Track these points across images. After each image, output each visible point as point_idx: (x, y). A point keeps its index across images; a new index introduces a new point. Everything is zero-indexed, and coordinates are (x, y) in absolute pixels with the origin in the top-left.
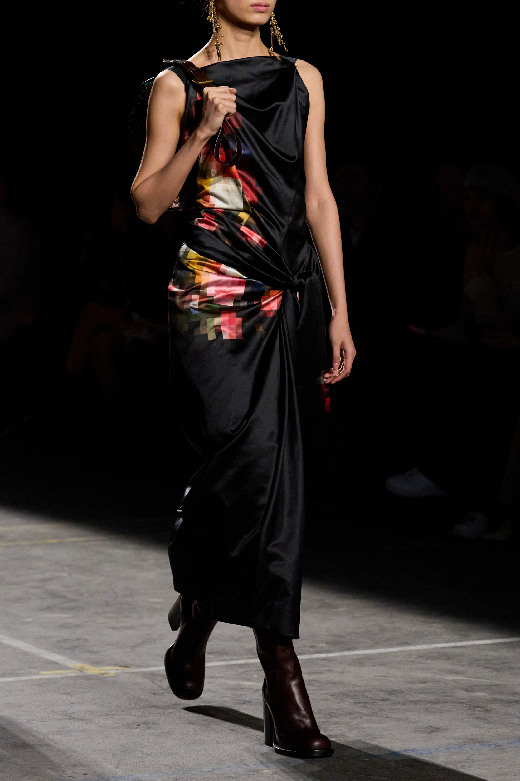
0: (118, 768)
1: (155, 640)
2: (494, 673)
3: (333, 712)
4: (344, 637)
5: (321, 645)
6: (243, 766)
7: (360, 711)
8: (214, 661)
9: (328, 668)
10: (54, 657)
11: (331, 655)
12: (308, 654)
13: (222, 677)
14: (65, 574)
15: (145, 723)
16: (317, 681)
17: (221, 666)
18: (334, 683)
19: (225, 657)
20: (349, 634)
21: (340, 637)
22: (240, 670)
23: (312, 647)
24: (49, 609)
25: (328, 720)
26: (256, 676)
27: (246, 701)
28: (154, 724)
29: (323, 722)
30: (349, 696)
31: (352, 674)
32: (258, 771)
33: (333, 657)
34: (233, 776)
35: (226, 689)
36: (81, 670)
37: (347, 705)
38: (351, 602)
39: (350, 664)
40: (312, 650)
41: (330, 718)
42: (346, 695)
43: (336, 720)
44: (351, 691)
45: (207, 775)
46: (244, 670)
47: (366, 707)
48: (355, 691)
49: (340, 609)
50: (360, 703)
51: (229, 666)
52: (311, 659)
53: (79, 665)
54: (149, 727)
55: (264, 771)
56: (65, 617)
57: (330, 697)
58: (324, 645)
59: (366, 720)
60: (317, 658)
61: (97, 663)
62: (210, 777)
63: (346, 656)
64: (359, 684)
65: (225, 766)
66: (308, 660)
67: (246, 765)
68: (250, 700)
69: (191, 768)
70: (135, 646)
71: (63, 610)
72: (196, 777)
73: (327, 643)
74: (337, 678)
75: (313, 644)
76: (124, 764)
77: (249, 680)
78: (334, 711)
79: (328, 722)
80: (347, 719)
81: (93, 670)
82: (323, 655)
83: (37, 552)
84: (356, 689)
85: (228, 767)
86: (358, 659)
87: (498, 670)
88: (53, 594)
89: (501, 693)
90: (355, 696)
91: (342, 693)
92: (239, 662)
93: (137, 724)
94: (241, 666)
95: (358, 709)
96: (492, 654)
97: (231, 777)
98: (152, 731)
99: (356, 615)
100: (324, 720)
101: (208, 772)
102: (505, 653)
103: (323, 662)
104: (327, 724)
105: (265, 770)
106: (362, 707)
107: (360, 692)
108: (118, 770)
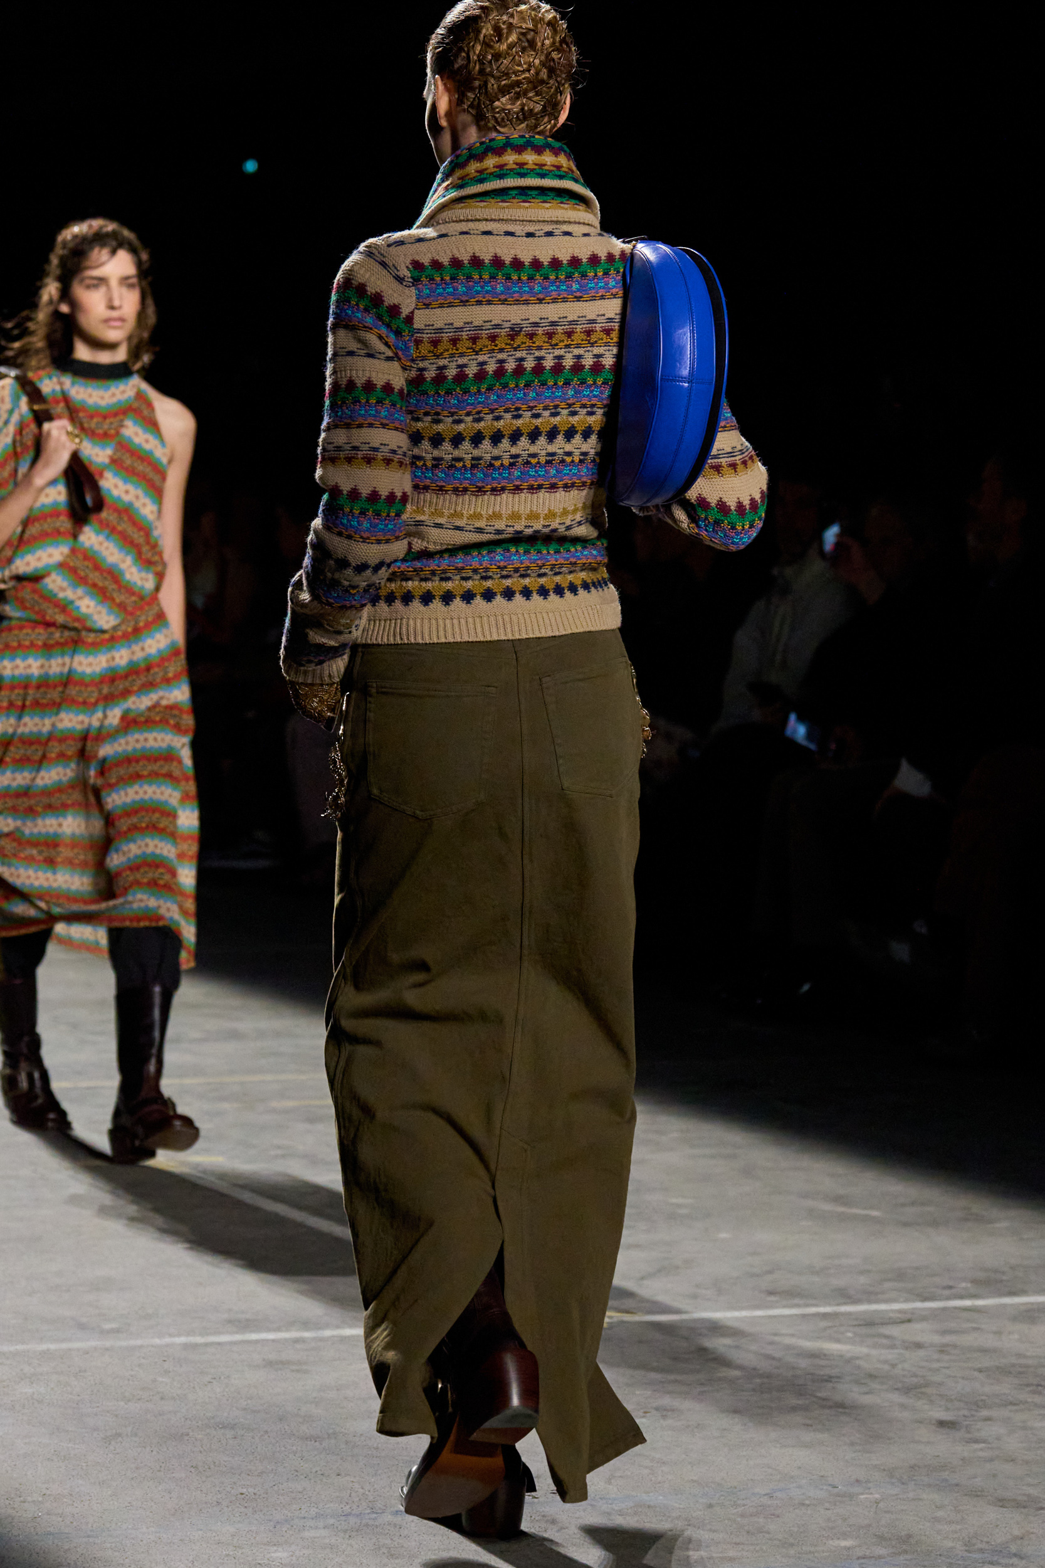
0: (610, 1483)
1: (677, 1267)
3: (982, 1400)
4: (1004, 1273)
5: (964, 1285)
6: (825, 1487)
7: (1029, 1400)
8: (777, 1307)
9: (974, 1325)
11: (980, 1303)
12: (940, 1300)
13: (793, 1335)
15: (657, 1409)
16: (955, 1346)
17: (791, 1316)
18: (984, 1351)
19: (797, 1301)
20: (1012, 1268)
21: (996, 1271)
22: (823, 1324)
23: (945, 1288)
25: (973, 1413)
26: (849, 1335)
27: (831, 1377)
28: (673, 1410)
29: (964, 1416)
30: (1010, 1373)
31: (1016, 1336)
32: (851, 1496)
33: (985, 1306)
34: (807, 1502)
35: (798, 1355)
37: (1005, 1388)
38: (1013, 1213)
39: (1014, 1319)
40: (947, 1292)
41: (977, 1411)
42: (1004, 1371)
43: (985, 1413)
44: (1013, 1365)
45: (765, 1500)
46: (830, 1324)
47: (1040, 1393)
48: (1021, 1366)
49: (998, 1225)
50: (1028, 1385)
51: (804, 1316)
52: (944, 1309)
54: (666, 1416)
55: (862, 1497)
57: (976, 1374)
58: (969, 1285)
59: (1039, 1415)
60: (955, 1308)
62: (769, 1503)
63: (1005, 1306)
64: (1029, 1354)
65: (795, 1485)
66: (939, 1309)
67: (829, 1485)
68: (838, 1375)
69: (736, 1488)
70: (642, 1278)
72: (744, 1502)
73: (974, 1281)
74: (990, 1341)
75: (951, 1284)
76: (621, 1477)
77: (838, 1341)
78: (983, 1398)
79: (973, 1416)
80: (1005, 1412)
82: (967, 1303)
84: (1022, 1361)
85: (800, 1487)
86: (1027, 1311)
90: (1020, 1373)
91: (998, 1368)
92: (822, 1310)
93: (645, 1410)
94: (825, 1316)
95: (1023, 1396)
97: (803, 1504)
98: (670, 1422)
99: (1025, 1237)
100: (966, 1413)
101: (765, 1495)
103: (965, 1315)
104: (971, 1419)
105: (862, 1494)
106: (1034, 1392)
107: (1027, 1366)
108: (611, 1487)
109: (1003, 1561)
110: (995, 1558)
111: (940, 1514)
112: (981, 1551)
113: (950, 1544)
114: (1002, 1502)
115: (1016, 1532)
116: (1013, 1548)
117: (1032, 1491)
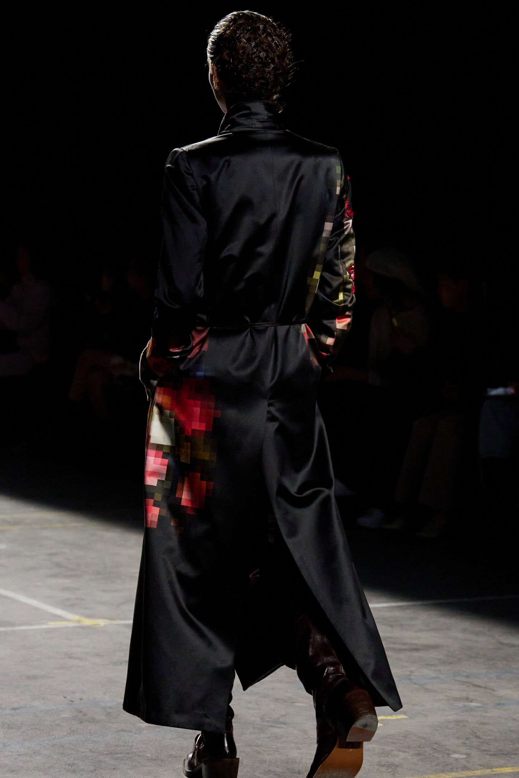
0: (105, 695)
2: (389, 629)
10: (59, 612)
14: (67, 550)
24: (54, 576)
36: (79, 621)
53: (77, 617)
56: (67, 582)
61: (90, 616)
71: (66, 577)
81: (88, 622)
83: (46, 533)
87: (392, 626)
88: (58, 565)
89: (395, 643)
96: (388, 614)
102: (398, 614)
109: (278, 726)
110: (274, 725)
111: (250, 705)
112: (268, 721)
113: (253, 718)
114: (277, 700)
115: (283, 713)
116: (282, 720)
117: (289, 695)
